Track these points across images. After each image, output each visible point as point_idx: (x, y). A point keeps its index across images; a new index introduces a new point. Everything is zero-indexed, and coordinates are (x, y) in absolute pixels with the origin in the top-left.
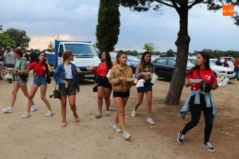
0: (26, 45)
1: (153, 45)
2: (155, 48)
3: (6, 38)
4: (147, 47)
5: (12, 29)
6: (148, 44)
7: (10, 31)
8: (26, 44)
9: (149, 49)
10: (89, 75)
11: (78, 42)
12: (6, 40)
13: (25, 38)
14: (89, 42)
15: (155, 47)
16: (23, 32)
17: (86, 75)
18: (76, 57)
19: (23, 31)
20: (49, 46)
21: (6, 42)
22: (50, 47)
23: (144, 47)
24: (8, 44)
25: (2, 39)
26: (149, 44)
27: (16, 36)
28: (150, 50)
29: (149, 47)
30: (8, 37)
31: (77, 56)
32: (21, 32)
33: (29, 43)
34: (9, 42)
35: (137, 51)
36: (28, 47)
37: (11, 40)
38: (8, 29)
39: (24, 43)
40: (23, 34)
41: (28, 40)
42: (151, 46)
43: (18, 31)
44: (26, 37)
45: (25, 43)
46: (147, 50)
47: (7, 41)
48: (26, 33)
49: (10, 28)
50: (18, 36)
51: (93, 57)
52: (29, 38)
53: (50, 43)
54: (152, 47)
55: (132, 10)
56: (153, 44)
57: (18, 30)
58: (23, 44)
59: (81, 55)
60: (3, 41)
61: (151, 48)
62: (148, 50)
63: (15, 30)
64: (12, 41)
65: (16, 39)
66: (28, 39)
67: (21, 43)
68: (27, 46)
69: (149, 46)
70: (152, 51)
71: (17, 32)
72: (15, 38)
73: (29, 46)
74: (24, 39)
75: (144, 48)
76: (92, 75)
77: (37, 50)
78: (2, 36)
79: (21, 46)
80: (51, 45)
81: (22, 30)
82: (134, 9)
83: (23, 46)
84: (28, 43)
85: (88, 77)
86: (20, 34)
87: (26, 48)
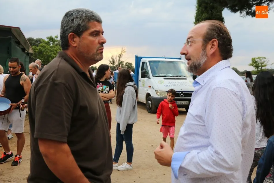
1: (265, 60)
2: (268, 64)
4: (256, 62)
6: (257, 59)
9: (258, 65)
10: (182, 102)
11: (165, 58)
14: (179, 58)
15: (268, 62)
17: (177, 102)
18: (165, 79)
20: (110, 62)
22: (112, 64)
23: (251, 62)
26: (259, 58)
28: (260, 68)
29: (259, 63)
31: (166, 77)
35: (237, 68)
42: (262, 61)
46: (255, 67)
51: (186, 79)
53: (112, 58)
54: (264, 62)
55: (243, 15)
56: (265, 58)
59: (171, 75)
61: (262, 65)
62: (257, 67)
69: (258, 61)
70: (263, 68)
75: (250, 65)
76: (186, 102)
80: (113, 60)
82: (245, 14)
85: (180, 104)
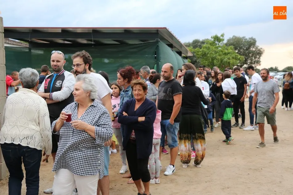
0: (256, 61)
3: (229, 53)
5: (234, 37)
7: (231, 41)
8: (257, 59)
12: (229, 56)
13: (254, 50)
16: (251, 40)
19: (252, 38)
21: (229, 59)
24: (231, 61)
25: (223, 54)
27: (241, 48)
30: (232, 51)
32: (248, 41)
33: (261, 57)
34: (233, 58)
36: (260, 65)
37: (236, 56)
38: (228, 39)
39: (253, 58)
40: (252, 43)
41: (259, 53)
43: (244, 40)
44: (257, 48)
45: (255, 58)
47: (231, 58)
48: (256, 42)
49: (232, 37)
50: (243, 48)
52: (262, 49)
57: (243, 37)
58: (252, 60)
60: (225, 58)
63: (239, 38)
64: (238, 56)
65: (241, 52)
66: (259, 50)
67: (247, 59)
68: (258, 62)
71: (242, 42)
72: (239, 51)
73: (261, 63)
74: (253, 52)
77: (274, 68)
78: (224, 50)
79: (248, 64)
81: (250, 37)
83: (251, 63)
84: (259, 58)
86: (246, 44)
87: (256, 67)
